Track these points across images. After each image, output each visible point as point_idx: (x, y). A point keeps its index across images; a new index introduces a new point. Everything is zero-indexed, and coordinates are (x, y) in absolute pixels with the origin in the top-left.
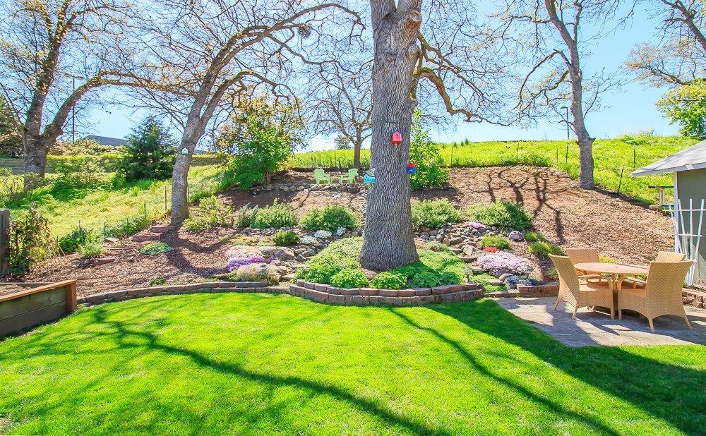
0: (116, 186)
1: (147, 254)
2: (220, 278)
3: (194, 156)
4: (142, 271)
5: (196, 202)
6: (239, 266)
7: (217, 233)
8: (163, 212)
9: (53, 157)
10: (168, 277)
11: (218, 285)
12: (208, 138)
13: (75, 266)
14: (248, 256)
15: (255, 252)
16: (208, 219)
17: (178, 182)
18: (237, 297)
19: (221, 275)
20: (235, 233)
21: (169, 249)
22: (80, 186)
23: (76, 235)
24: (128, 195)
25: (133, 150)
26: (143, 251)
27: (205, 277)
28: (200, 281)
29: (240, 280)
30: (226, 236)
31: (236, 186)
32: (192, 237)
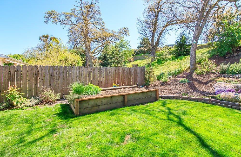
0: (173, 59)
1: (181, 83)
2: (211, 97)
3: (198, 45)
4: (179, 89)
5: (199, 63)
6: (221, 93)
7: (209, 76)
8: (187, 67)
9: (157, 52)
10: (188, 93)
11: (210, 100)
12: (204, 36)
13: (160, 85)
14: (226, 88)
15: (229, 86)
16: (205, 70)
17: (192, 55)
18: (221, 108)
19: (212, 96)
20: (218, 76)
21: (189, 81)
22: (163, 60)
23: (161, 75)
24: (176, 62)
25: (177, 46)
26: (180, 82)
27: (204, 95)
28: (201, 97)
29: (222, 100)
30: (213, 78)
31: (217, 55)
32: (198, 77)
